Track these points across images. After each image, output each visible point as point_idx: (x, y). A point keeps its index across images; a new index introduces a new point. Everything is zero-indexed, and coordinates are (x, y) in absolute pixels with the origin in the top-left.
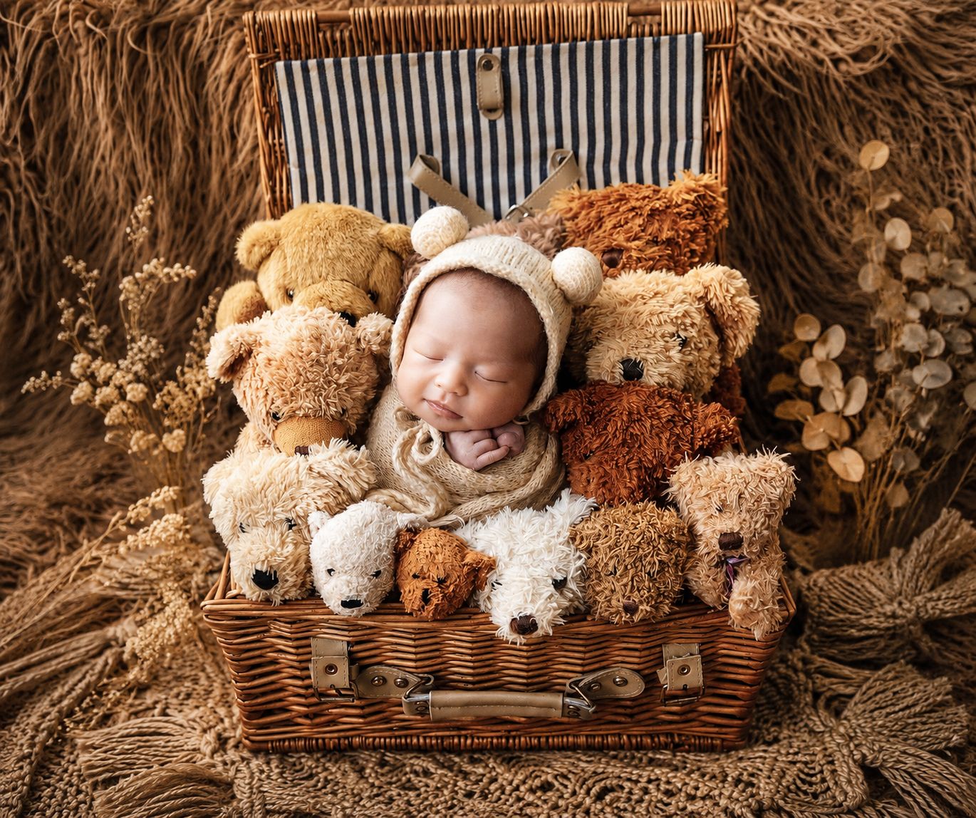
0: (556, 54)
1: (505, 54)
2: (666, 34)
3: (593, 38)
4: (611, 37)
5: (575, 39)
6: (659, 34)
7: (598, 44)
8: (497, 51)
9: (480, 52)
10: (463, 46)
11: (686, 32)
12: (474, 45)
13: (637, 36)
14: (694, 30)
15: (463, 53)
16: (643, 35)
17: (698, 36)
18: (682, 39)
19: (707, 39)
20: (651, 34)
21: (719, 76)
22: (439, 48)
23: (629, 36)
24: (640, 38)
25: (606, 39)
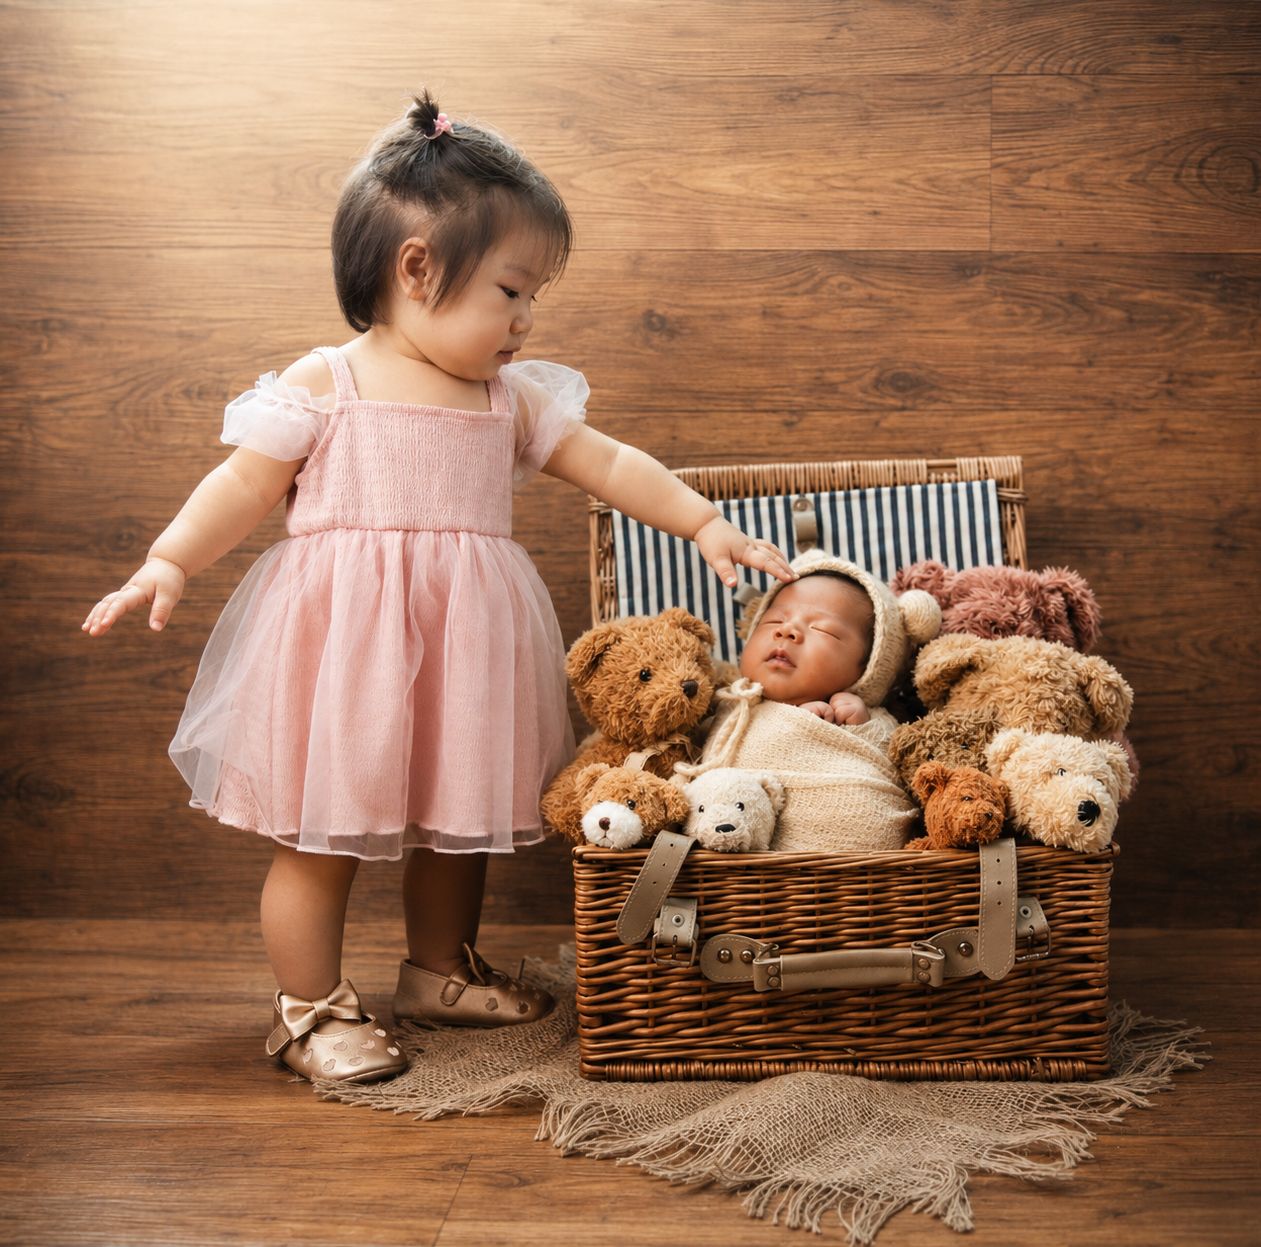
0: (863, 497)
1: (818, 500)
2: (962, 480)
3: (895, 485)
4: (913, 484)
5: (879, 486)
6: (956, 481)
7: (901, 490)
8: (810, 497)
9: (794, 497)
10: (778, 492)
11: (979, 479)
12: (788, 492)
13: (936, 482)
14: (986, 479)
15: (779, 500)
16: (942, 482)
17: (991, 483)
18: (977, 486)
19: (999, 484)
20: (950, 481)
21: (1013, 515)
22: (756, 494)
23: (929, 482)
24: (940, 483)
25: (909, 485)
